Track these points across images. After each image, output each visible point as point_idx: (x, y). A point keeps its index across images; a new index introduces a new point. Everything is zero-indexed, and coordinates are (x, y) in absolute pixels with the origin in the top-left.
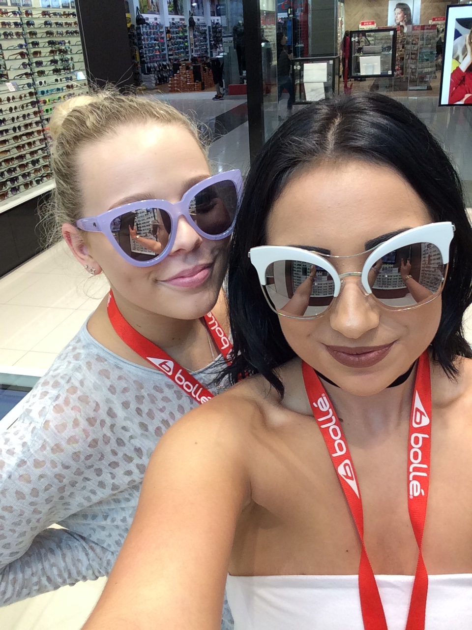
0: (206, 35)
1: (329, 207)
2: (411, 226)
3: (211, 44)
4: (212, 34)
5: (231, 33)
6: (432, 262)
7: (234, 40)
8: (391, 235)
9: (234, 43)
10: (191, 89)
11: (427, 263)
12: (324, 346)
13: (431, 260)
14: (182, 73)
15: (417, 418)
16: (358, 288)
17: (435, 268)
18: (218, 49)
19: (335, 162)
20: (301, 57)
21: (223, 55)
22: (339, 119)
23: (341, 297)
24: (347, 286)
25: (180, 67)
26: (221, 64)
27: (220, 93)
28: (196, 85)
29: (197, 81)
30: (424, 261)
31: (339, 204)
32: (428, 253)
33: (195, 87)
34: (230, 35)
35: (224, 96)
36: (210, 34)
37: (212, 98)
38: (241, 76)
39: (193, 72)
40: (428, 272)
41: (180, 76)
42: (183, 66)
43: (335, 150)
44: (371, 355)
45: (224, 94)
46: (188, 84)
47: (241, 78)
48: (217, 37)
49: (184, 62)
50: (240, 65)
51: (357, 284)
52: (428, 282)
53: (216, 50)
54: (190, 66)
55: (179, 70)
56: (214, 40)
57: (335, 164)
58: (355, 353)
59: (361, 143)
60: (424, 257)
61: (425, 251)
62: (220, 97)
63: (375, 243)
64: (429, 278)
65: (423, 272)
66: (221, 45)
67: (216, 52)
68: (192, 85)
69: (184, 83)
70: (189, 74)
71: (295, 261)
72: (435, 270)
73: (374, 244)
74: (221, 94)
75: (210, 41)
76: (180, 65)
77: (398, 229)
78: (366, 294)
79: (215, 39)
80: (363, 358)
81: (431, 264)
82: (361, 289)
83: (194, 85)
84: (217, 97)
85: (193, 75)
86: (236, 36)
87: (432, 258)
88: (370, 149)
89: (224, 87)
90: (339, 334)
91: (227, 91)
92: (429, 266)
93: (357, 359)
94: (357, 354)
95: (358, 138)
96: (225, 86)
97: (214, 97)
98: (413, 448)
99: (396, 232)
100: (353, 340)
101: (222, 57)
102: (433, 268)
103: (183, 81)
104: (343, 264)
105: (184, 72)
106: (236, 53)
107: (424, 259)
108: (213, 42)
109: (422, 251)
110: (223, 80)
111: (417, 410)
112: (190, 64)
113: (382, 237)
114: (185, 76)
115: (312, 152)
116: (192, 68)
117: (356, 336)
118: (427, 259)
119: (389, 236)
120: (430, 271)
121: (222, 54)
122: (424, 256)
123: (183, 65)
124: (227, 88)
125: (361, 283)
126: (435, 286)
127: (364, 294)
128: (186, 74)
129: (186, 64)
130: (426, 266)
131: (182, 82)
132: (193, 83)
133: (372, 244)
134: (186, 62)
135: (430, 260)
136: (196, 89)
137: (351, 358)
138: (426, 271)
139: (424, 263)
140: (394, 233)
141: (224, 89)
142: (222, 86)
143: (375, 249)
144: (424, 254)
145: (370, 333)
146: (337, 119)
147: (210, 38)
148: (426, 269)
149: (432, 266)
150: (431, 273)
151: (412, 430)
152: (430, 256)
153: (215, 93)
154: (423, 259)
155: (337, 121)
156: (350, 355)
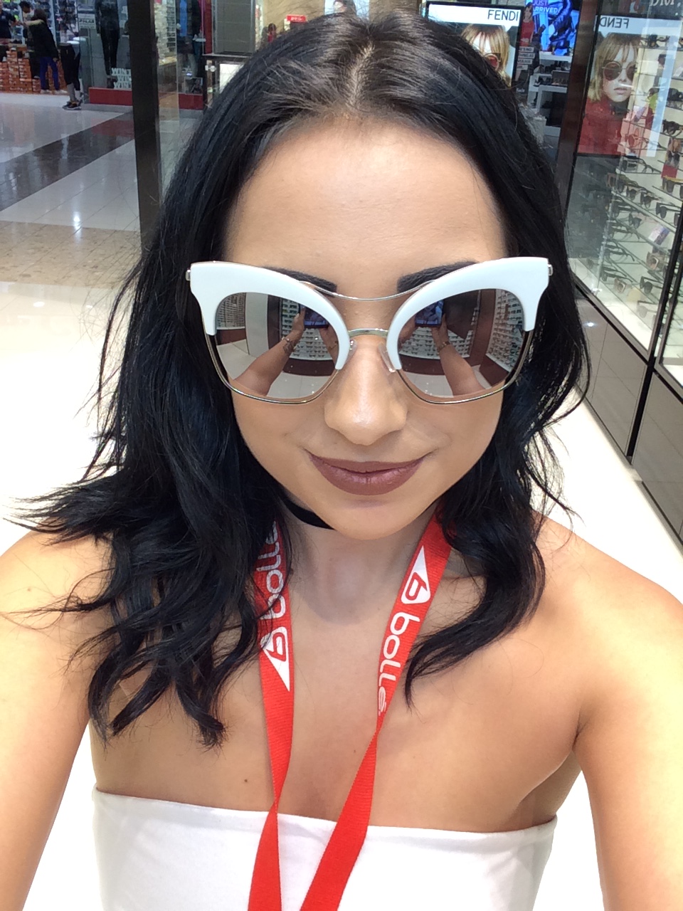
0: (49, 7)
1: (343, 205)
2: (477, 259)
3: (56, 22)
4: (59, 7)
5: (91, 7)
6: (511, 316)
7: (97, 19)
8: (444, 270)
9: (97, 24)
10: (26, 88)
11: (503, 317)
12: (307, 456)
13: (509, 313)
14: (11, 62)
15: (411, 589)
16: (379, 359)
17: (513, 325)
18: (68, 31)
19: (361, 123)
20: (215, 53)
21: (80, 41)
22: (371, 49)
23: (347, 371)
24: (359, 353)
25: (8, 52)
26: (76, 55)
27: (75, 99)
28: (34, 83)
29: (36, 77)
30: (499, 313)
31: (361, 201)
32: (505, 301)
33: (34, 87)
34: (91, 10)
35: (82, 104)
36: (55, 7)
37: (62, 106)
38: (108, 77)
39: (30, 62)
40: (502, 333)
41: (8, 67)
42: (12, 51)
43: (361, 100)
44: (388, 475)
45: (81, 101)
46: (21, 80)
47: (109, 79)
48: (67, 13)
49: (15, 45)
50: (106, 59)
51: (378, 352)
52: (501, 349)
53: (66, 32)
54: (24, 52)
55: (6, 56)
56: (62, 17)
57: (360, 126)
58: (364, 472)
59: (411, 92)
60: (500, 308)
61: (500, 298)
62: (75, 106)
63: (416, 280)
64: (503, 343)
65: (495, 332)
66: (72, 25)
67: (66, 36)
68: (29, 82)
69: (14, 79)
70: (24, 65)
71: (286, 300)
72: (513, 329)
73: (414, 282)
74: (78, 101)
75: (56, 17)
76: (8, 49)
77: (456, 262)
78: (391, 370)
79: (64, 14)
80: (374, 479)
81: (508, 319)
82: (382, 360)
83: (32, 82)
84: (71, 105)
85: (29, 67)
86: (100, 13)
87: (510, 310)
88: (425, 106)
89: (82, 90)
90: (338, 435)
91: (86, 98)
92: (505, 321)
93: (364, 480)
94: (367, 473)
95: (406, 83)
96: (84, 88)
97: (66, 104)
98: (392, 634)
99: (453, 266)
100: (361, 448)
101: (78, 43)
102: (511, 325)
103: (12, 75)
104: (357, 312)
105: (15, 60)
106: (100, 39)
107: (499, 311)
108: (60, 20)
109: (497, 298)
110: (80, 80)
111: (416, 577)
112: (24, 48)
113: (428, 271)
114: (17, 67)
115: (322, 97)
116: (27, 55)
117: (368, 440)
118: (503, 311)
119: (440, 272)
120: (505, 331)
121: (78, 38)
122: (499, 306)
123: (13, 49)
124: (87, 92)
125: (385, 349)
126: (510, 357)
127: (388, 369)
128: (19, 65)
129: (17, 48)
130: (501, 322)
131: (10, 76)
132: (30, 80)
133: (411, 283)
134: (18, 45)
135: (507, 313)
136: (34, 90)
137: (356, 479)
138: (501, 330)
139: (498, 316)
140: (449, 266)
141: (81, 94)
142: (79, 89)
143: (415, 292)
144: (499, 303)
145: (389, 437)
146: (366, 47)
147: (55, 13)
148: (500, 327)
149: (509, 322)
150: (507, 334)
151: (399, 607)
152: (508, 306)
153: (68, 99)
154: (497, 311)
155: (368, 52)
156: (353, 472)
